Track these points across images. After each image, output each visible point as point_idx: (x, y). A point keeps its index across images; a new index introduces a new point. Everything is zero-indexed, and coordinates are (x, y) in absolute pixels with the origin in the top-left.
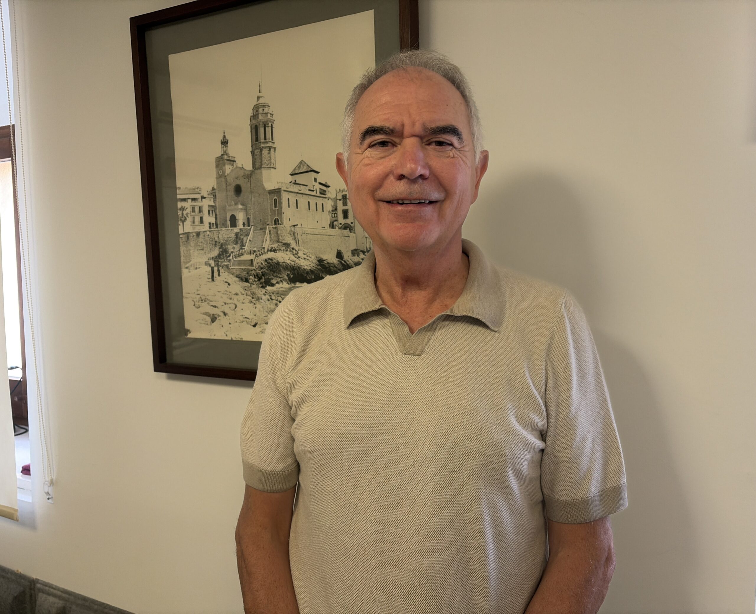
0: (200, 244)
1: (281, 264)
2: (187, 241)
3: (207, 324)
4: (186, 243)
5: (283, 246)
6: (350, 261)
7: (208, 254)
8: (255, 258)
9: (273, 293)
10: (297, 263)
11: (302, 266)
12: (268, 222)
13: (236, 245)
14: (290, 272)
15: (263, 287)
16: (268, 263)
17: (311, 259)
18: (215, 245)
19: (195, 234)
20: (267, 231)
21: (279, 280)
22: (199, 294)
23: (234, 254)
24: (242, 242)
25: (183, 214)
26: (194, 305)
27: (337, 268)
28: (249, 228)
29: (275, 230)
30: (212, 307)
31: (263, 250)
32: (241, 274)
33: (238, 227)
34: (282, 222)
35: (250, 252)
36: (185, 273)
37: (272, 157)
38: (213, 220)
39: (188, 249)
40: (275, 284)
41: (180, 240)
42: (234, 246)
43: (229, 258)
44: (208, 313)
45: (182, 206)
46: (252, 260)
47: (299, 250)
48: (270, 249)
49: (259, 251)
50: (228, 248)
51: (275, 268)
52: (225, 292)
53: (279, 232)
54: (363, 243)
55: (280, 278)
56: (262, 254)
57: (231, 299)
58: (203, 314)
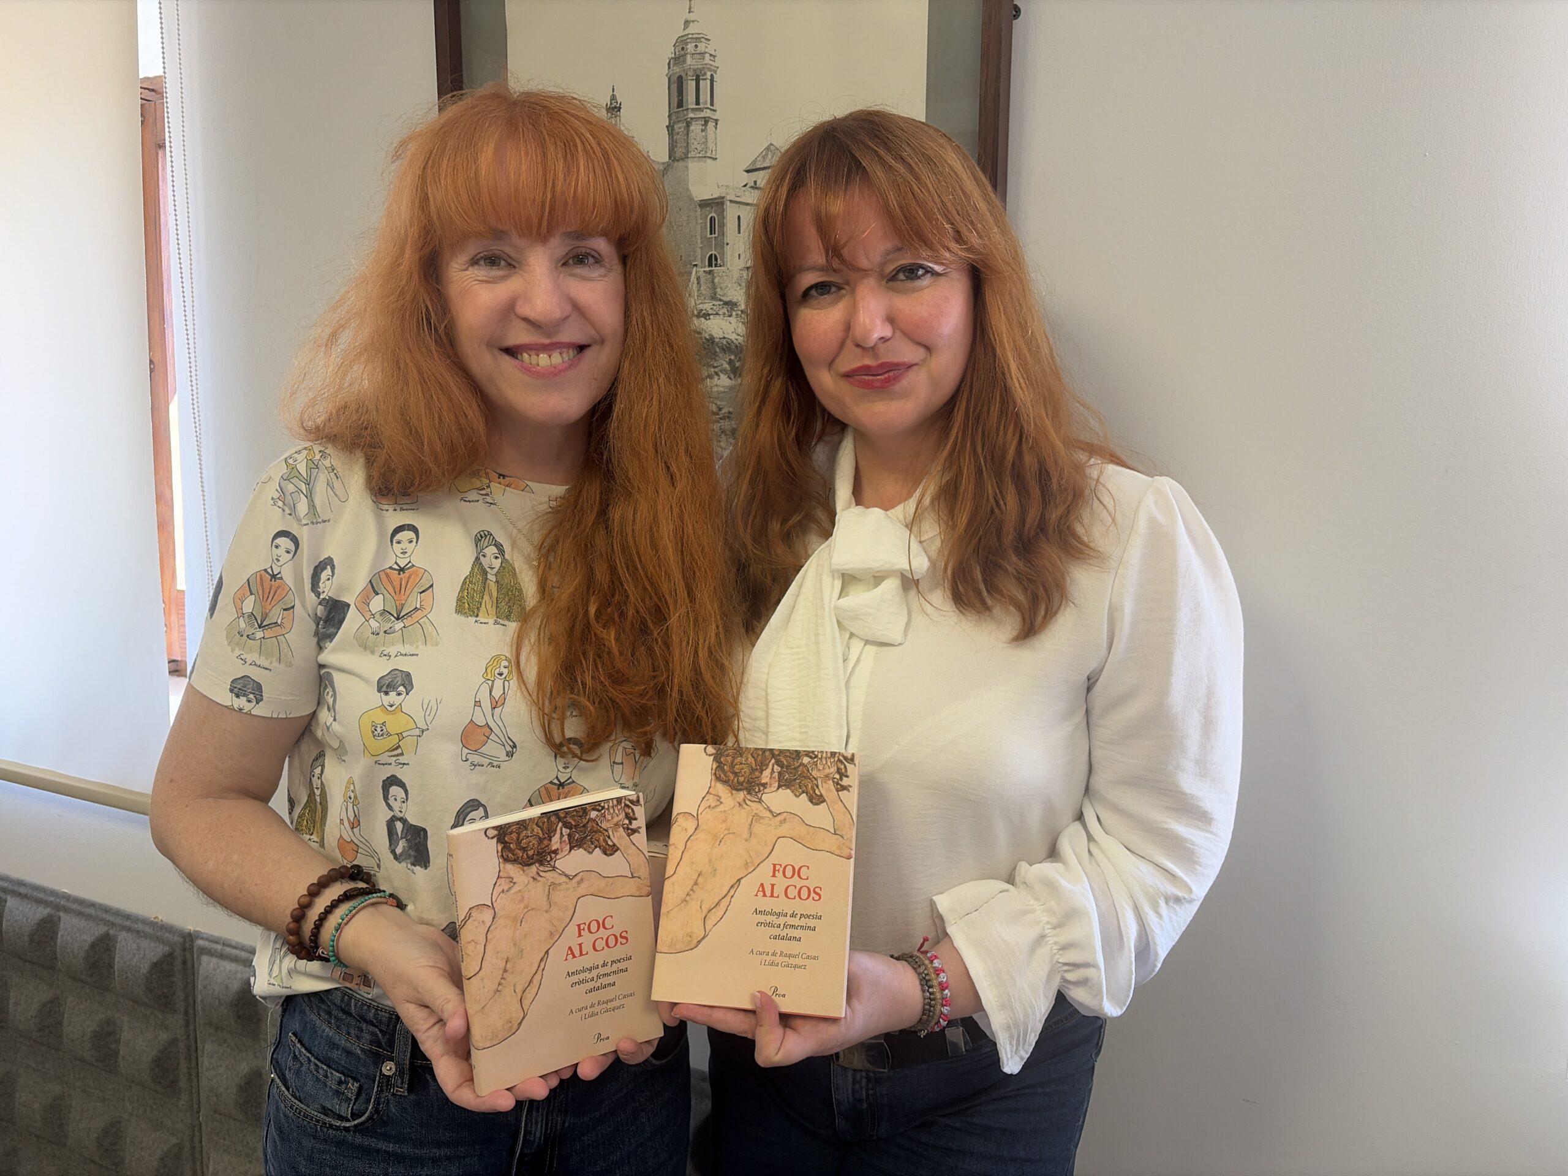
1: (717, 340)
5: (723, 308)
12: (695, 261)
20: (693, 279)
29: (709, 276)
34: (723, 260)
37: (711, 137)
51: (705, 349)
53: (716, 280)
55: (715, 367)
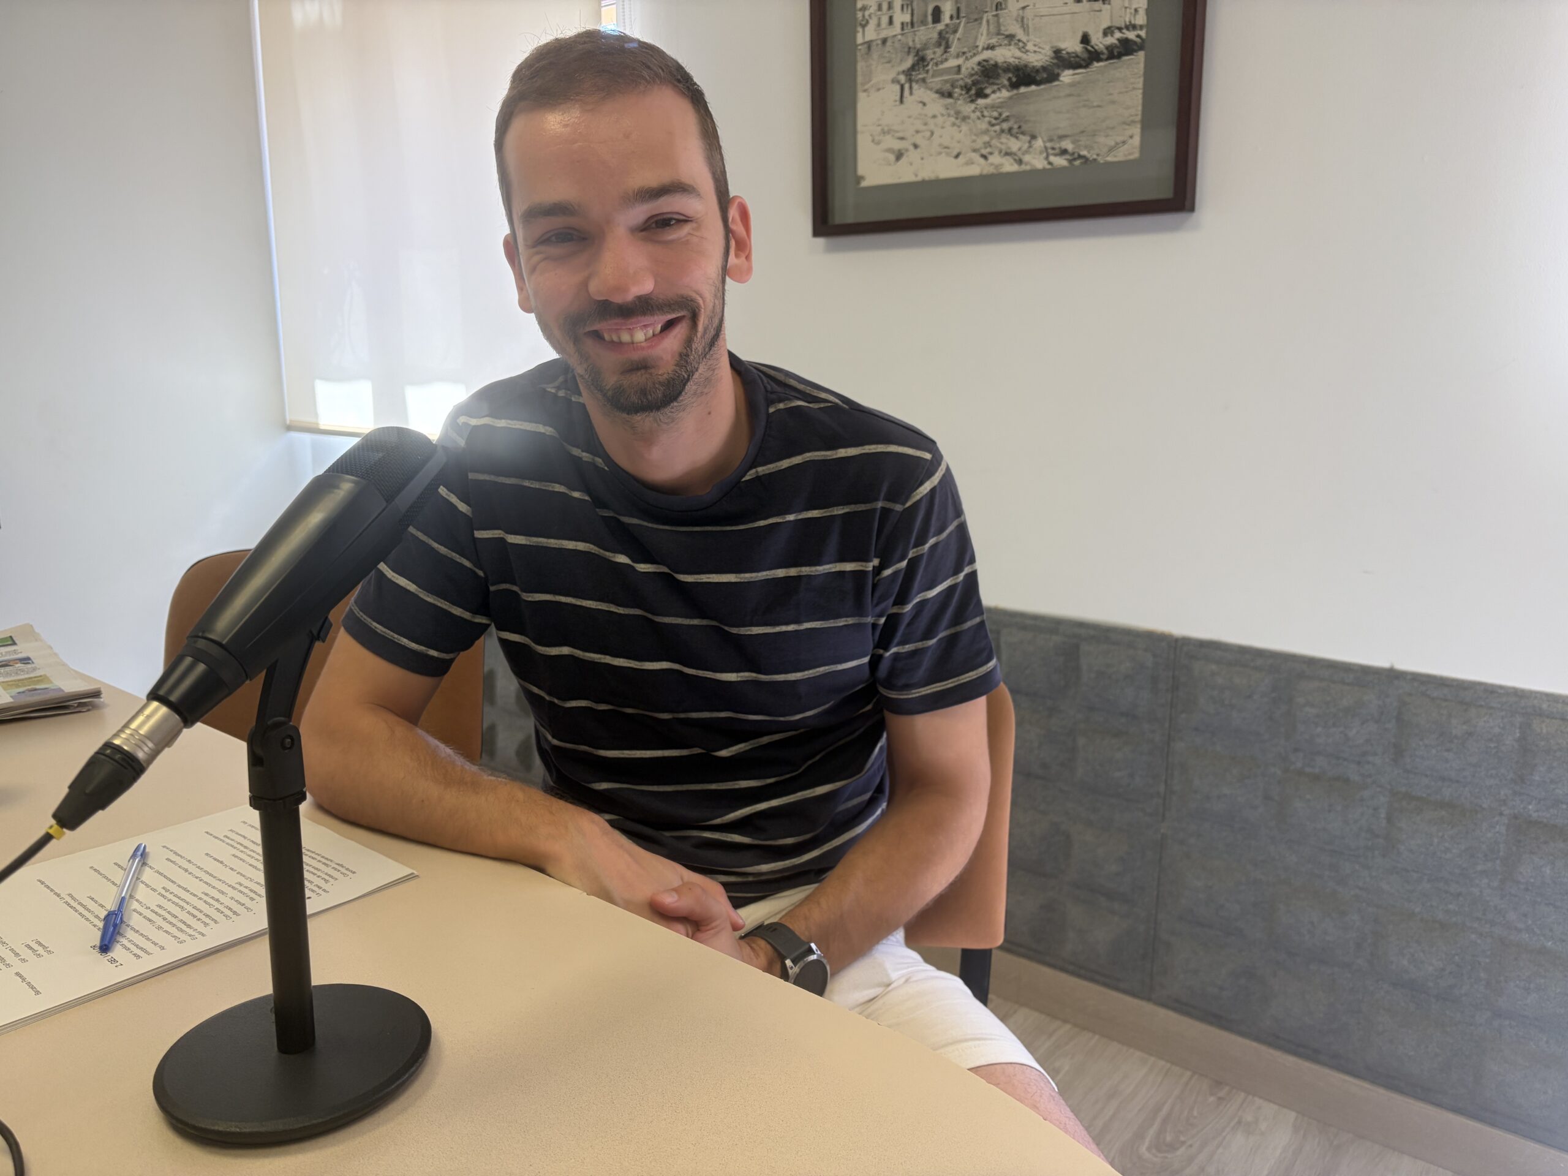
0: (887, 55)
1: (1000, 65)
2: (867, 54)
3: (890, 165)
4: (865, 56)
6: (1101, 46)
7: (897, 66)
8: (964, 62)
9: (986, 108)
10: (1023, 60)
11: (1030, 63)
12: (986, 8)
13: (937, 47)
14: (1013, 73)
15: (972, 101)
16: (981, 67)
17: (1043, 51)
18: (909, 53)
19: (879, 42)
21: (995, 87)
23: (934, 61)
24: (947, 43)
25: (864, 16)
26: (873, 141)
27: (1079, 57)
28: (958, 21)
29: (996, 18)
30: (898, 141)
31: (976, 49)
32: (942, 89)
33: (944, 21)
34: (1005, 4)
35: (958, 55)
36: (862, 97)
38: (907, 18)
39: (868, 64)
40: (990, 94)
41: (858, 54)
42: (937, 50)
43: (926, 69)
44: (892, 149)
46: (959, 67)
47: (1027, 42)
48: (986, 46)
49: (970, 52)
50: (926, 55)
52: (919, 116)
53: (1001, 20)
54: (1121, 17)
55: (998, 84)
56: (975, 55)
57: (926, 124)
58: (885, 151)
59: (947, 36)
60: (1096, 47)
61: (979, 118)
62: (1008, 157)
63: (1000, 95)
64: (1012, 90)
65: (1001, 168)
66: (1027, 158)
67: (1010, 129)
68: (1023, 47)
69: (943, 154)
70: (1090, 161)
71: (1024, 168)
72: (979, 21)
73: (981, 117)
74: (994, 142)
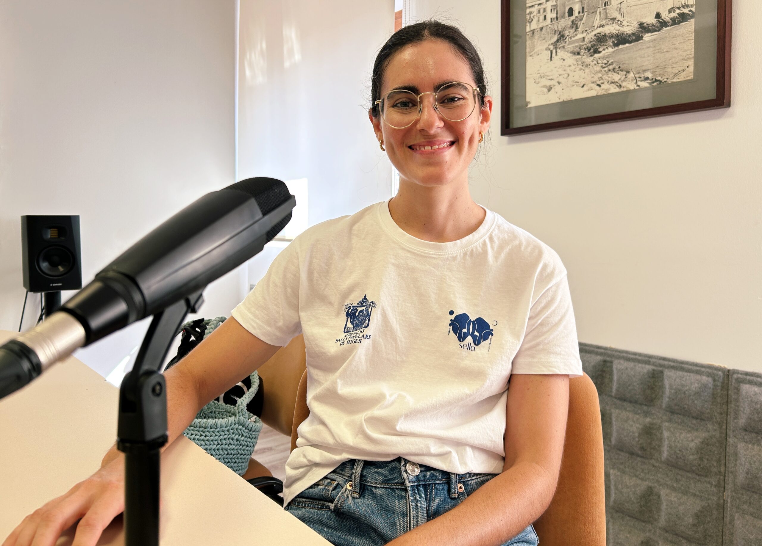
0: (543, 36)
1: (607, 35)
2: (532, 36)
3: (544, 94)
4: (531, 38)
5: (610, 21)
6: (668, 18)
7: (548, 41)
8: (587, 35)
9: (599, 59)
10: (621, 30)
11: (625, 32)
12: (599, 6)
13: (571, 29)
14: (615, 38)
15: (591, 56)
16: (597, 37)
17: (632, 25)
18: (555, 33)
19: (539, 30)
20: (598, 13)
21: (605, 47)
22: (539, 73)
23: (569, 36)
24: (577, 26)
25: (530, 17)
26: (535, 82)
27: (654, 26)
28: (583, 14)
29: (604, 11)
30: (549, 80)
31: (593, 28)
32: (574, 51)
33: (575, 15)
35: (583, 32)
36: (529, 59)
38: (554, 15)
39: (533, 42)
40: (601, 51)
41: (527, 37)
42: (571, 30)
43: (565, 41)
44: (546, 85)
45: (530, 12)
46: (584, 38)
47: (623, 20)
48: (599, 26)
49: (590, 29)
50: (565, 33)
51: (602, 39)
52: (561, 67)
54: (679, 1)
55: (606, 45)
56: (592, 31)
57: (565, 71)
58: (542, 87)
59: (576, 22)
60: (665, 20)
61: (595, 65)
62: (613, 84)
63: (607, 51)
64: (614, 48)
65: (608, 91)
66: (624, 84)
67: (614, 69)
68: (621, 24)
69: (575, 86)
70: (663, 82)
71: (622, 89)
72: (595, 13)
73: (597, 64)
74: (605, 77)
